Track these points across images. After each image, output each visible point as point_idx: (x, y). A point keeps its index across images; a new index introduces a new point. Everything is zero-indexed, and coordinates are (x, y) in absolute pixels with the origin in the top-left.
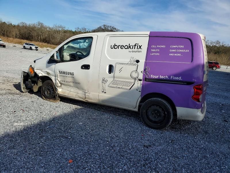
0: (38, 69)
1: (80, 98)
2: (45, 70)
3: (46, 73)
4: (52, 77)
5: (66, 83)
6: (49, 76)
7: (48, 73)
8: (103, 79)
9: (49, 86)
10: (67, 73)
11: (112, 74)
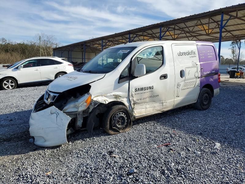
0: (97, 96)
1: (158, 110)
2: (112, 94)
3: (114, 96)
4: (122, 99)
5: (142, 101)
6: (119, 100)
7: (116, 96)
8: (178, 84)
9: (121, 113)
10: (146, 88)
11: (184, 78)
